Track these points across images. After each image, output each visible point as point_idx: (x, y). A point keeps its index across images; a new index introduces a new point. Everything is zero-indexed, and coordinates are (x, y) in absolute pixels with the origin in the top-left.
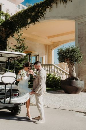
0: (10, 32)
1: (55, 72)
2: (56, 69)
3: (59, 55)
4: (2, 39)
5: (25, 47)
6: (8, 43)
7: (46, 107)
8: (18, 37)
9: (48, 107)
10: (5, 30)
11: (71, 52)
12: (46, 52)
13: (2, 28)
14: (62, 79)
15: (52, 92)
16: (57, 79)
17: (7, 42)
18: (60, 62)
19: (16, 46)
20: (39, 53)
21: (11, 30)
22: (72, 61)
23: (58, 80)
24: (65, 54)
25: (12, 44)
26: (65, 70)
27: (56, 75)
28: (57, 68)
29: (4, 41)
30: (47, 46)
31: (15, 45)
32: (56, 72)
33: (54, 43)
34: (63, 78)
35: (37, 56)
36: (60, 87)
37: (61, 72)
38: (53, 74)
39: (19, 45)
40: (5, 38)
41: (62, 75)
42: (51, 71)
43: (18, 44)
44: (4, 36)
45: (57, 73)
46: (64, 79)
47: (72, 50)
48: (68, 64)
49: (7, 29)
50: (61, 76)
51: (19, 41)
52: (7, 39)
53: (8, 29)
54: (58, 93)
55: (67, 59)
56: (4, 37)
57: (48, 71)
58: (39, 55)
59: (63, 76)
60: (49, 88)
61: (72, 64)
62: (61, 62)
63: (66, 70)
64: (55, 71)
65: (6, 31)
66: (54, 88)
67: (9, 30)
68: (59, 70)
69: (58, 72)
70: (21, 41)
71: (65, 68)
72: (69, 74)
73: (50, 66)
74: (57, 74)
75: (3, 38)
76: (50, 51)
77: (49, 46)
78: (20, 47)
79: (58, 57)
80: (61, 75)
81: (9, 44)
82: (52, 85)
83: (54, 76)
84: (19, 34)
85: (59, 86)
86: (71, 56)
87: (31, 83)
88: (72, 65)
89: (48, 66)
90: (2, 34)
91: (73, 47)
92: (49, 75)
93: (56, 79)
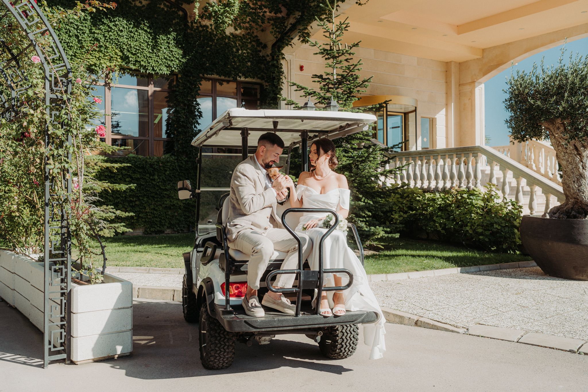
0: (292, 21)
1: (494, 181)
2: (497, 168)
3: (511, 107)
4: (261, 54)
5: (359, 81)
6: (284, 69)
7: (462, 331)
8: (328, 41)
9: (470, 332)
10: (273, 14)
11: (573, 92)
12: (448, 94)
13: (260, 8)
14: (526, 212)
15: (482, 267)
16: (505, 211)
17: (282, 62)
18: (516, 138)
19: (321, 77)
20: (417, 101)
21: (298, 14)
22: (577, 129)
23: (510, 218)
24: (544, 101)
25: (301, 68)
26: (538, 171)
27: (500, 193)
28: (505, 166)
29: (268, 59)
30: (454, 69)
31: (316, 76)
32: (498, 179)
33: (484, 50)
34: (531, 208)
35: (406, 114)
36: (520, 247)
37: (524, 182)
38: (482, 190)
39: (335, 73)
40: (274, 46)
41: (524, 193)
42: (476, 177)
43: (330, 70)
44: (270, 38)
45: (504, 184)
46: (539, 211)
47: (577, 81)
48: (557, 145)
49: (281, 12)
50: (524, 201)
51: (334, 57)
52: (283, 52)
53: (283, 9)
54: (510, 276)
55: (552, 121)
56: (270, 46)
57: (460, 177)
58: (415, 111)
59: (532, 200)
60: (469, 254)
61: (578, 145)
62: (522, 139)
63: (543, 171)
64: (491, 176)
65: (276, 19)
66: (489, 251)
67: (288, 15)
68: (510, 174)
69: (507, 180)
70: (342, 58)
71: (537, 162)
72: (561, 189)
73: (468, 158)
74: (504, 192)
75: (265, 46)
76: (467, 88)
77: (462, 66)
78: (340, 82)
79: (508, 114)
80: (521, 194)
81: (289, 70)
82: (481, 237)
83: (488, 199)
84: (333, 27)
85: (515, 243)
86: (572, 106)
87: (386, 232)
88: (576, 148)
89: (459, 158)
90: (263, 30)
91: (581, 66)
92: (465, 196)
93: (496, 213)
